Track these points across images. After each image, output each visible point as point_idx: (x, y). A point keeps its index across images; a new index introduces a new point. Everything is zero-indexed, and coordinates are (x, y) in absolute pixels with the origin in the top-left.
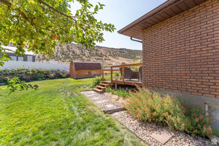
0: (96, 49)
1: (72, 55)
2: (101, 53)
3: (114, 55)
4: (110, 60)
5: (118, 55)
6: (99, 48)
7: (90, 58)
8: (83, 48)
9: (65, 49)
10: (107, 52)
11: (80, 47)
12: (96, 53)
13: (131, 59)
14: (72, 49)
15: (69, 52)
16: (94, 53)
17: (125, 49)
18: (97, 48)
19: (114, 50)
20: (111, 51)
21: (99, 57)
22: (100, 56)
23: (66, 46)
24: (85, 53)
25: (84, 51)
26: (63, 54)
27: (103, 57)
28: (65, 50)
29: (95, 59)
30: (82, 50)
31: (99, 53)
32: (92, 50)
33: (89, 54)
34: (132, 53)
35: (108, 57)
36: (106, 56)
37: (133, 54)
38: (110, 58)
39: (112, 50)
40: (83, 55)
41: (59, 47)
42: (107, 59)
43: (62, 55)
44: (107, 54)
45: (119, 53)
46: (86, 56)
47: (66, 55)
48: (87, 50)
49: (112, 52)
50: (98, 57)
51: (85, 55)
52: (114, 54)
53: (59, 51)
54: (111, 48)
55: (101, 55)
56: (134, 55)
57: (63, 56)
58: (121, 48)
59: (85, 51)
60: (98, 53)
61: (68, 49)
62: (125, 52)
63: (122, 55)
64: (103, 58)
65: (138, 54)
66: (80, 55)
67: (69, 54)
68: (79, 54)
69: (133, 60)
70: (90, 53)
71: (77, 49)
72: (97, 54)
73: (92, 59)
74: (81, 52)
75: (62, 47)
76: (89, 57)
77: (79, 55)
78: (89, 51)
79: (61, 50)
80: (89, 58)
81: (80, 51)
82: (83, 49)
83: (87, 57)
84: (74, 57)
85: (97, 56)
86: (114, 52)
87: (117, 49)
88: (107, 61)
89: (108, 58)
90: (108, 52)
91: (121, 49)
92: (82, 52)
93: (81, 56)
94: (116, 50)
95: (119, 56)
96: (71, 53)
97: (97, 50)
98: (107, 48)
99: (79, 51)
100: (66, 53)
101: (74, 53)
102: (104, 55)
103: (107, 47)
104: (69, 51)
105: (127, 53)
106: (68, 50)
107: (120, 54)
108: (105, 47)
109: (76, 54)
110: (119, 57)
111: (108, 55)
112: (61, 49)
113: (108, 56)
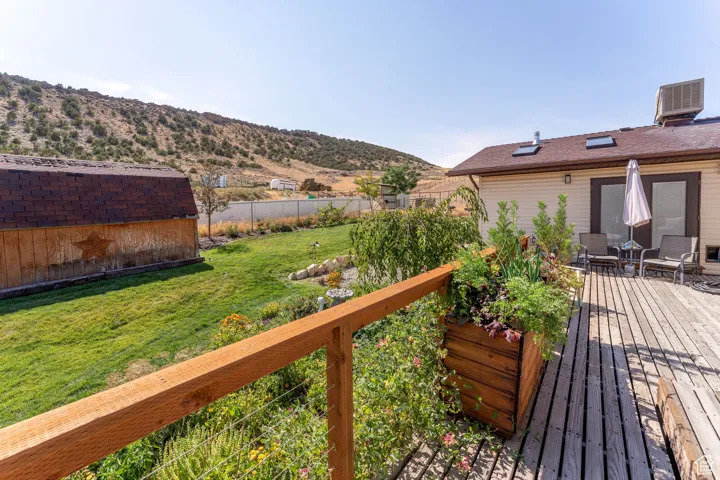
0: (203, 125)
1: (89, 141)
2: (225, 144)
3: (275, 151)
4: (260, 167)
5: (287, 151)
6: (216, 122)
7: (179, 157)
8: (146, 118)
9: (54, 113)
10: (248, 140)
11: (133, 112)
12: (204, 140)
13: (332, 167)
14: (90, 114)
15: (74, 129)
16: (194, 141)
17: (313, 135)
18: (210, 123)
19: (275, 136)
20: (263, 136)
21: (217, 154)
22: (220, 153)
23: (60, 102)
24: (158, 138)
25: (150, 129)
26: (40, 133)
27: (231, 157)
28: (51, 118)
29: (201, 162)
30: (143, 125)
31: (219, 141)
32: (188, 126)
33: (172, 141)
34: (336, 149)
35: (252, 159)
36: (245, 155)
37: (338, 152)
38: (260, 160)
39: (266, 135)
40: (144, 144)
41: (21, 103)
42: (247, 166)
43: (33, 139)
44: (247, 146)
45: (291, 146)
46: (160, 147)
47: (55, 137)
48: (167, 126)
49: (266, 142)
50: (213, 156)
51: (154, 145)
52: (276, 147)
53: (19, 118)
54: (262, 127)
55: (226, 150)
56: (343, 155)
57: (41, 141)
58: (299, 129)
59: (154, 129)
60: (212, 141)
61: (69, 114)
62: (311, 145)
63: (302, 152)
64: (234, 162)
65: (355, 153)
66: (131, 144)
67: (75, 135)
68: (129, 138)
69: (342, 172)
70: (179, 139)
71: (120, 117)
72: (208, 146)
73: (184, 162)
74: (135, 132)
75: (39, 101)
76: (171, 153)
77: (124, 141)
78: (173, 129)
79: (30, 116)
80: (173, 157)
81: (133, 127)
82: (146, 123)
83: (162, 154)
84: (99, 148)
85: (209, 152)
86: (276, 141)
87: (285, 132)
88: (247, 172)
89: (251, 162)
90: (252, 139)
91: (298, 134)
92: (144, 133)
93: (136, 146)
94: (283, 136)
95: (292, 155)
96: (85, 133)
97: (207, 131)
98: (246, 124)
99: (126, 127)
100: (57, 130)
101: (99, 131)
102: (238, 148)
103: (249, 122)
104: (78, 125)
105: (319, 146)
106: (69, 120)
107: (295, 149)
108: (242, 123)
109: (110, 139)
110: (291, 160)
111: (251, 151)
112: (31, 109)
113: (250, 155)
